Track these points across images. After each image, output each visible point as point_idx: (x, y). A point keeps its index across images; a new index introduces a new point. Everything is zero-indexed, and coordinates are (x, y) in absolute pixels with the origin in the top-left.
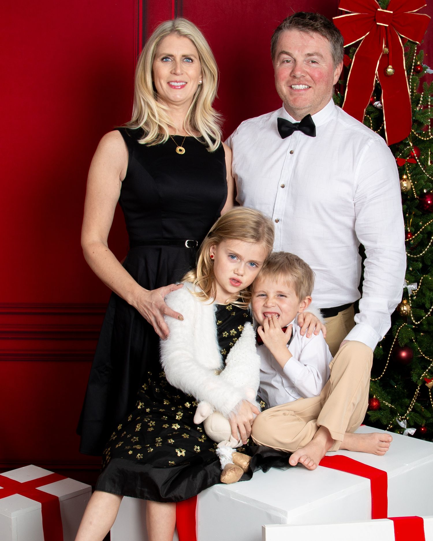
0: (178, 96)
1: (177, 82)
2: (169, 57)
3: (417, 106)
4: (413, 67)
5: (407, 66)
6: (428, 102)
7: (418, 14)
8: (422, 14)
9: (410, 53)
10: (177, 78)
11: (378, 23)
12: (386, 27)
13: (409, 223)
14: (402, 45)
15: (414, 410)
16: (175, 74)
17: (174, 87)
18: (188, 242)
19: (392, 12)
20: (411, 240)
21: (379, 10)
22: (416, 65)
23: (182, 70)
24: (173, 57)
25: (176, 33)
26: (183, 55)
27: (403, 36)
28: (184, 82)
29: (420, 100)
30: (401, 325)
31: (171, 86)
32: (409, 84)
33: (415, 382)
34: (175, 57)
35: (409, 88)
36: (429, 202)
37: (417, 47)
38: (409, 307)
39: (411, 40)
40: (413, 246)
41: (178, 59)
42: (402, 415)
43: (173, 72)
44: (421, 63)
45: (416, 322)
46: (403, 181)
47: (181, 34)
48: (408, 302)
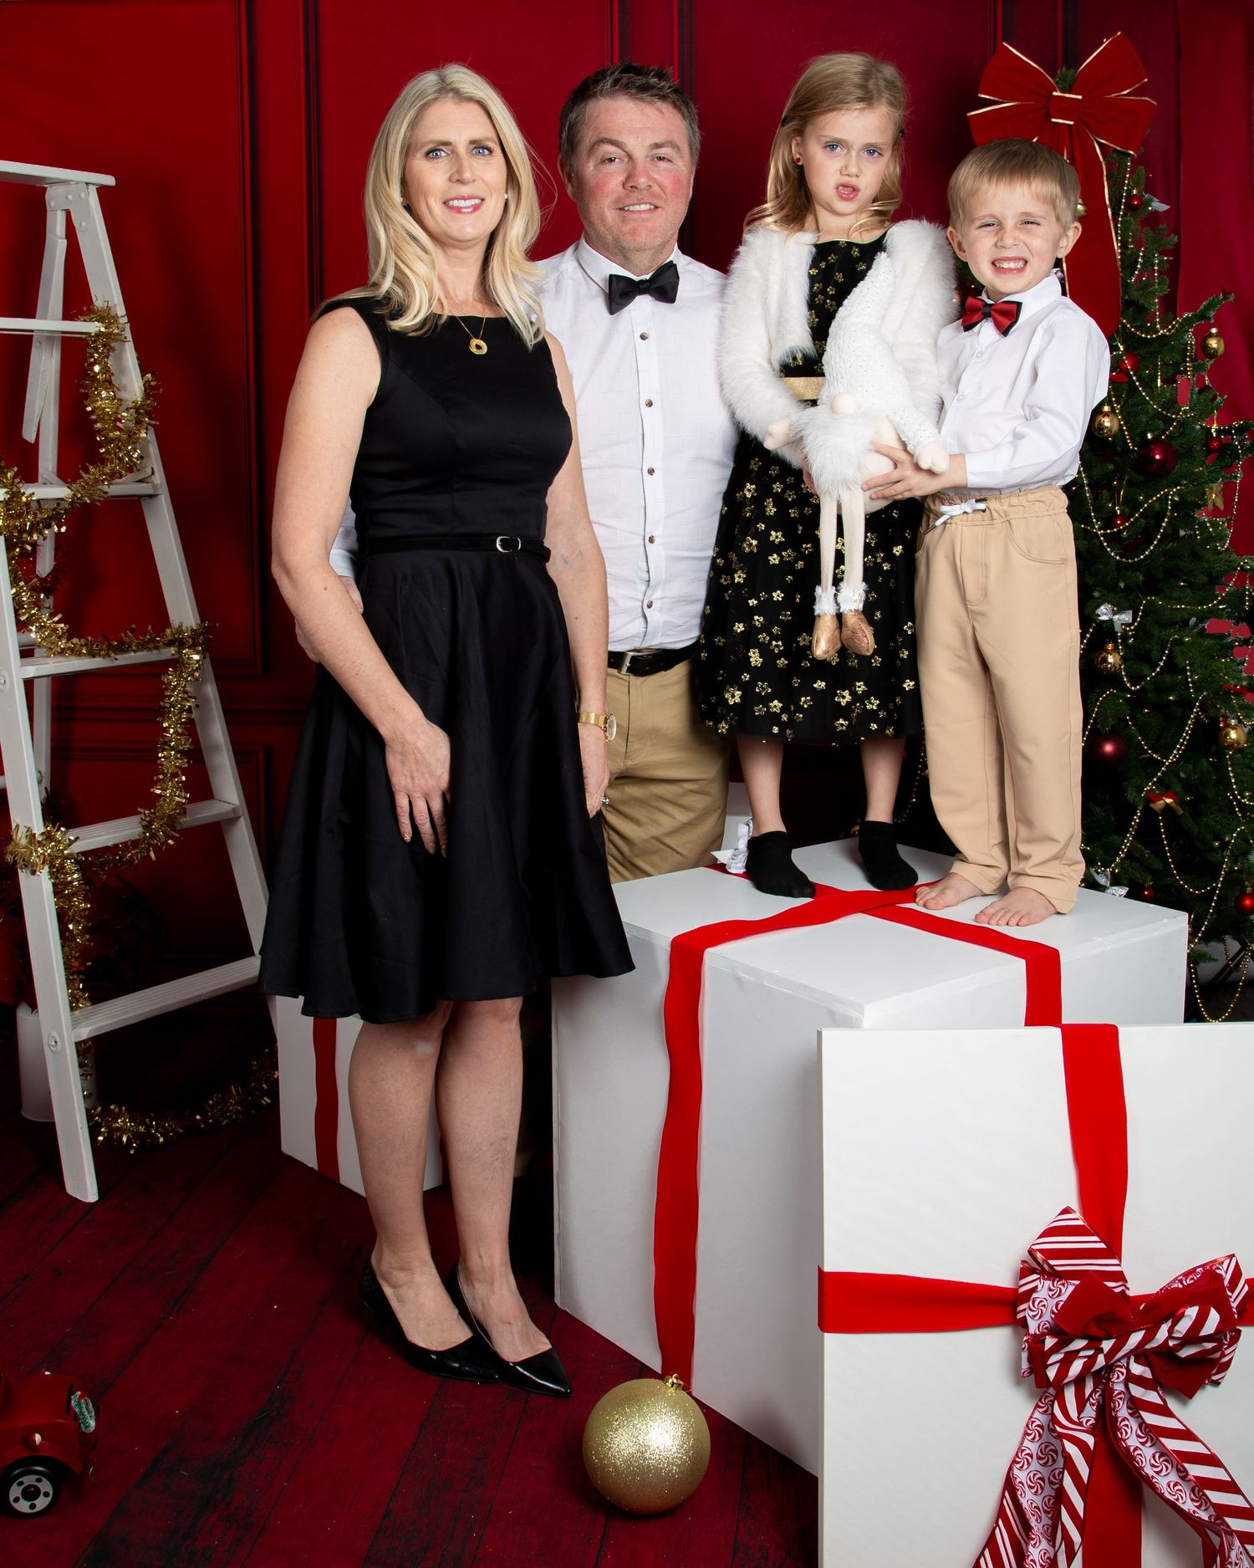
0: (469, 230)
1: (464, 199)
2: (441, 147)
3: (1132, 274)
4: (1124, 201)
5: (1114, 199)
6: (1154, 265)
7: (1132, 98)
8: (1139, 98)
9: (1119, 174)
10: (464, 190)
11: (1053, 120)
12: (1070, 125)
13: (1119, 498)
14: (1102, 160)
15: (1129, 855)
16: (461, 181)
17: (459, 210)
18: (501, 540)
19: (1080, 97)
20: (1123, 531)
21: (1055, 94)
22: (1130, 197)
23: (473, 174)
24: (450, 147)
25: (450, 95)
26: (472, 139)
27: (1103, 141)
28: (478, 198)
29: (1137, 263)
30: (1105, 693)
31: (452, 208)
32: (1117, 233)
33: (1132, 801)
34: (455, 147)
35: (1117, 239)
36: (1158, 457)
37: (1131, 161)
38: (1118, 657)
39: (1119, 148)
40: (1127, 542)
41: (462, 149)
42: (1106, 866)
43: (456, 177)
44: (1139, 192)
45: (1132, 685)
46: (1103, 417)
47: (461, 97)
48: (1116, 649)
